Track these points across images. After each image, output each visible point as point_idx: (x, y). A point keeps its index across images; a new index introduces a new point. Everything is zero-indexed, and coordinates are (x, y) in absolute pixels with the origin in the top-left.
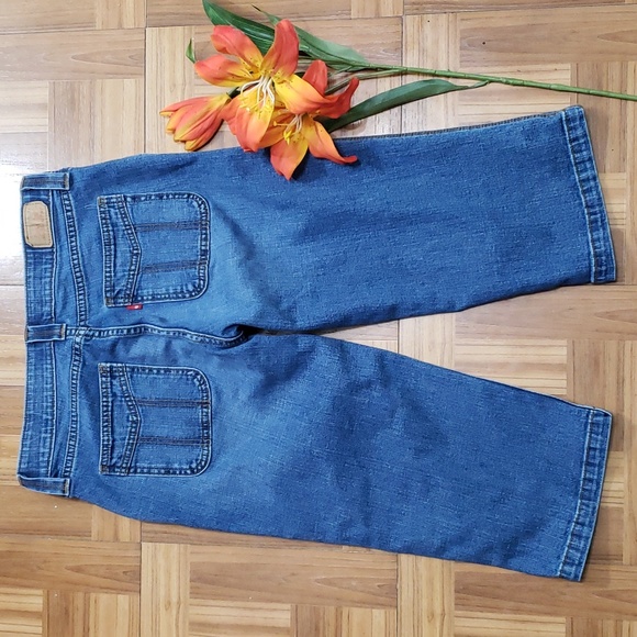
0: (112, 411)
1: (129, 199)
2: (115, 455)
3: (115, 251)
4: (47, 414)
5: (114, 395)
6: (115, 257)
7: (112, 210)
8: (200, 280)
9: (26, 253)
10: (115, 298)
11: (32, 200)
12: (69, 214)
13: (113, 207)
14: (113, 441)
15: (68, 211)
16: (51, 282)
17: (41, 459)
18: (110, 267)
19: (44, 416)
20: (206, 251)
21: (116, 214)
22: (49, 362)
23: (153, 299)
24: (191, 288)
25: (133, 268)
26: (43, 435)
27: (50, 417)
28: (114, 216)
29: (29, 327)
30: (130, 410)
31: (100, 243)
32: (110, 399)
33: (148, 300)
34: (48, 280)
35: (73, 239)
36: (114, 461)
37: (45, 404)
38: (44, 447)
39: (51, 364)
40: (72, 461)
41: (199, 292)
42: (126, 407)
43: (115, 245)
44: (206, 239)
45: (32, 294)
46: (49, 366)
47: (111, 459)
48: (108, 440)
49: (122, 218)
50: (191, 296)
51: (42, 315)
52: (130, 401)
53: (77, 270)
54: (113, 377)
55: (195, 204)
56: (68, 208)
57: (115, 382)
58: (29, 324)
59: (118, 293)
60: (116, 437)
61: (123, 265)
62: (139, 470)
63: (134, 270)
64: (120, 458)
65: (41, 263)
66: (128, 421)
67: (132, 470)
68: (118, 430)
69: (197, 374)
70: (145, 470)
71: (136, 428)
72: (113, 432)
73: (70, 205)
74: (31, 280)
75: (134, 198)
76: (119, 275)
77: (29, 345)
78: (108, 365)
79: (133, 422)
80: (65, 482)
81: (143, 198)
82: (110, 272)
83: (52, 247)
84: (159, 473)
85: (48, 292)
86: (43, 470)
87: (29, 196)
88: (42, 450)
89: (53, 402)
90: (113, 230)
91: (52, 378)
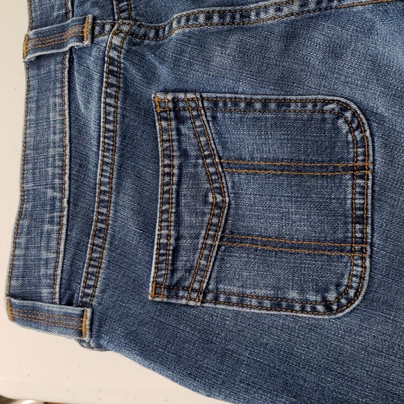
0: (179, 184)
2: (180, 264)
4: (53, 188)
5: (184, 154)
14: (178, 239)
17: (43, 271)
19: (50, 193)
22: (58, 92)
26: (47, 227)
27: (58, 195)
29: (31, 33)
30: (211, 182)
32: (176, 162)
36: (178, 275)
37: (50, 170)
38: (48, 249)
39: (62, 96)
40: (96, 275)
42: (203, 177)
46: (58, 101)
47: (173, 271)
48: (168, 236)
51: (52, 7)
52: (213, 164)
54: (180, 120)
57: (184, 130)
58: (31, 28)
60: (184, 232)
62: (222, 298)
64: (189, 271)
66: (206, 202)
67: (210, 297)
68: (187, 218)
69: (345, 108)
70: (234, 299)
71: (219, 216)
72: (178, 223)
78: (170, 97)
79: (216, 205)
80: (82, 316)
84: (260, 307)
86: (45, 292)
88: (44, 255)
89: (63, 168)
91: (63, 123)
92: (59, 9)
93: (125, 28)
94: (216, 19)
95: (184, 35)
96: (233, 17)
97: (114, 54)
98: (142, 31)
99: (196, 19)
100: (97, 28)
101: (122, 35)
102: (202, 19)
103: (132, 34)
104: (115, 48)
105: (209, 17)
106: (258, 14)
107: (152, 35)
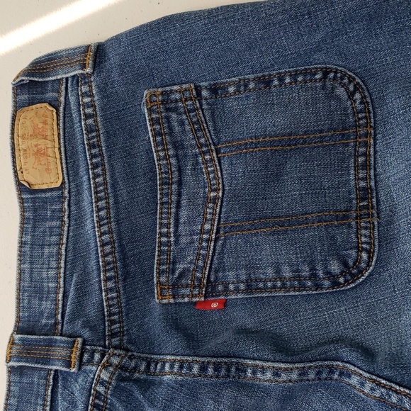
1: (205, 93)
3: (179, 195)
6: (178, 206)
7: (174, 116)
8: (359, 250)
9: (22, 201)
10: (175, 286)
11: (31, 102)
12: (90, 121)
13: (175, 110)
15: (87, 116)
16: (59, 253)
18: (168, 226)
20: (367, 190)
21: (182, 124)
23: (249, 288)
24: (335, 267)
25: (207, 226)
28: (177, 128)
29: (17, 337)
31: (154, 179)
33: (237, 290)
34: (55, 250)
35: (99, 170)
41: (355, 277)
43: (180, 183)
44: (366, 166)
45: (27, 276)
49: (195, 131)
50: (335, 284)
51: (42, 313)
53: (105, 229)
55: (340, 91)
56: (89, 111)
58: (19, 330)
59: (181, 275)
61: (191, 221)
63: (210, 232)
65: (45, 219)
73: (93, 106)
74: (27, 248)
75: (214, 90)
76: (183, 240)
77: (12, 370)
81: (232, 89)
82: (167, 235)
83: (62, 187)
85: (52, 273)
87: (26, 97)
90: (176, 156)
92: (48, 318)
93: (115, 361)
94: (210, 371)
95: (176, 382)
96: (228, 370)
97: (101, 389)
98: (133, 364)
99: (190, 368)
100: (86, 356)
101: (111, 369)
102: (196, 369)
103: (122, 367)
104: (102, 383)
105: (203, 368)
106: (254, 372)
107: (143, 367)
